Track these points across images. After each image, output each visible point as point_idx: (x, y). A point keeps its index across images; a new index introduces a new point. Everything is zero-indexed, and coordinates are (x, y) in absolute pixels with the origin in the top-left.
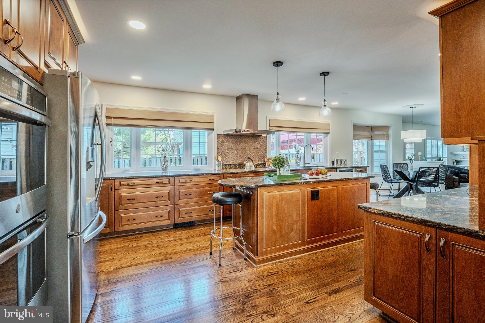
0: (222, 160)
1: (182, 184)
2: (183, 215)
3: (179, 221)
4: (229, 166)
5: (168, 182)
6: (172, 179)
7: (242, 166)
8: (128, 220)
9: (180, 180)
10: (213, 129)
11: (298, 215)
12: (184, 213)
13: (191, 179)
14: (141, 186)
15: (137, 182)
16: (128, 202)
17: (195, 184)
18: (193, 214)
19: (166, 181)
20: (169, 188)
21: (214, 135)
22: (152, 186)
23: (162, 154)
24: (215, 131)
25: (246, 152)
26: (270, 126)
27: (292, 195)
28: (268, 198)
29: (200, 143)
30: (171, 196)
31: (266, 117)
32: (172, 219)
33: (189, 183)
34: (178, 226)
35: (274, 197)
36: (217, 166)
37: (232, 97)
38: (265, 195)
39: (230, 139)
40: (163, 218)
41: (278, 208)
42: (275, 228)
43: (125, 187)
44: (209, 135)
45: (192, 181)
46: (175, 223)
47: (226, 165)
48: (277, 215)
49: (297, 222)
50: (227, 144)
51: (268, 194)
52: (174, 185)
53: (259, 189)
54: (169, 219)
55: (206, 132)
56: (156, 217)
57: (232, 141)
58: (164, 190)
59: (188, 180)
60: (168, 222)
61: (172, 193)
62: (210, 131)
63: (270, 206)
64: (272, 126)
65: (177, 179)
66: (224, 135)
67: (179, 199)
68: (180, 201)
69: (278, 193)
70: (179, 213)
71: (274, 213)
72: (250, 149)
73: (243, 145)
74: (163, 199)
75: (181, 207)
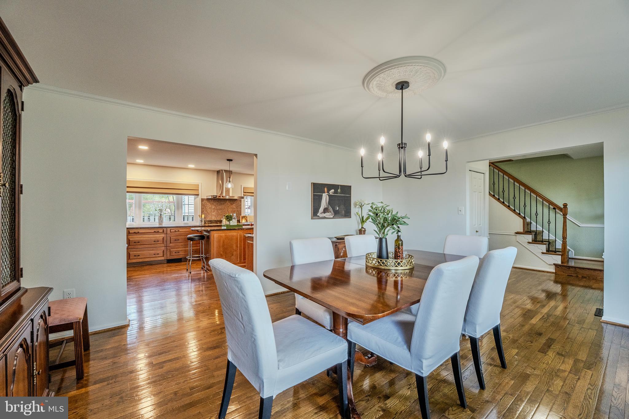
0: (205, 218)
1: (173, 233)
2: (174, 254)
3: (169, 258)
4: (211, 222)
5: (162, 232)
6: (165, 229)
7: (221, 221)
8: (135, 256)
9: (171, 230)
10: (198, 195)
11: (237, 246)
12: (174, 253)
13: (179, 230)
14: (143, 234)
15: (140, 231)
16: (135, 244)
17: (182, 233)
18: (181, 253)
19: (161, 231)
20: (163, 235)
21: (199, 199)
22: (149, 234)
23: (158, 213)
24: (200, 196)
25: (225, 212)
26: (244, 192)
27: (233, 236)
28: (217, 237)
29: (188, 204)
30: (164, 241)
31: (241, 185)
32: (165, 256)
33: (177, 232)
34: (170, 261)
35: (221, 236)
36: (200, 222)
37: (214, 171)
38: (215, 235)
39: (212, 202)
40: (159, 256)
41: (223, 242)
42: (222, 253)
43: (132, 234)
44: (195, 199)
45: (180, 231)
46: (168, 259)
47: (209, 221)
48: (223, 246)
49: (236, 251)
50: (209, 205)
51: (217, 235)
52: (167, 234)
53: (212, 232)
54: (163, 256)
55: (193, 197)
56: (154, 254)
57: (214, 203)
58: (160, 236)
59: (177, 230)
60: (163, 258)
61: (165, 239)
62: (196, 196)
63: (219, 241)
64: (246, 192)
65: (169, 229)
66: (207, 199)
67: (171, 243)
68: (171, 244)
69: (224, 234)
70: (171, 252)
71: (221, 245)
72: (228, 209)
73: (222, 207)
74: (159, 242)
75: (172, 248)
